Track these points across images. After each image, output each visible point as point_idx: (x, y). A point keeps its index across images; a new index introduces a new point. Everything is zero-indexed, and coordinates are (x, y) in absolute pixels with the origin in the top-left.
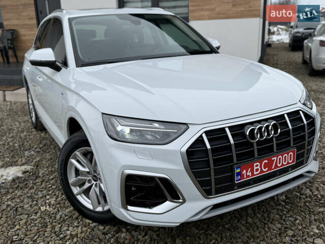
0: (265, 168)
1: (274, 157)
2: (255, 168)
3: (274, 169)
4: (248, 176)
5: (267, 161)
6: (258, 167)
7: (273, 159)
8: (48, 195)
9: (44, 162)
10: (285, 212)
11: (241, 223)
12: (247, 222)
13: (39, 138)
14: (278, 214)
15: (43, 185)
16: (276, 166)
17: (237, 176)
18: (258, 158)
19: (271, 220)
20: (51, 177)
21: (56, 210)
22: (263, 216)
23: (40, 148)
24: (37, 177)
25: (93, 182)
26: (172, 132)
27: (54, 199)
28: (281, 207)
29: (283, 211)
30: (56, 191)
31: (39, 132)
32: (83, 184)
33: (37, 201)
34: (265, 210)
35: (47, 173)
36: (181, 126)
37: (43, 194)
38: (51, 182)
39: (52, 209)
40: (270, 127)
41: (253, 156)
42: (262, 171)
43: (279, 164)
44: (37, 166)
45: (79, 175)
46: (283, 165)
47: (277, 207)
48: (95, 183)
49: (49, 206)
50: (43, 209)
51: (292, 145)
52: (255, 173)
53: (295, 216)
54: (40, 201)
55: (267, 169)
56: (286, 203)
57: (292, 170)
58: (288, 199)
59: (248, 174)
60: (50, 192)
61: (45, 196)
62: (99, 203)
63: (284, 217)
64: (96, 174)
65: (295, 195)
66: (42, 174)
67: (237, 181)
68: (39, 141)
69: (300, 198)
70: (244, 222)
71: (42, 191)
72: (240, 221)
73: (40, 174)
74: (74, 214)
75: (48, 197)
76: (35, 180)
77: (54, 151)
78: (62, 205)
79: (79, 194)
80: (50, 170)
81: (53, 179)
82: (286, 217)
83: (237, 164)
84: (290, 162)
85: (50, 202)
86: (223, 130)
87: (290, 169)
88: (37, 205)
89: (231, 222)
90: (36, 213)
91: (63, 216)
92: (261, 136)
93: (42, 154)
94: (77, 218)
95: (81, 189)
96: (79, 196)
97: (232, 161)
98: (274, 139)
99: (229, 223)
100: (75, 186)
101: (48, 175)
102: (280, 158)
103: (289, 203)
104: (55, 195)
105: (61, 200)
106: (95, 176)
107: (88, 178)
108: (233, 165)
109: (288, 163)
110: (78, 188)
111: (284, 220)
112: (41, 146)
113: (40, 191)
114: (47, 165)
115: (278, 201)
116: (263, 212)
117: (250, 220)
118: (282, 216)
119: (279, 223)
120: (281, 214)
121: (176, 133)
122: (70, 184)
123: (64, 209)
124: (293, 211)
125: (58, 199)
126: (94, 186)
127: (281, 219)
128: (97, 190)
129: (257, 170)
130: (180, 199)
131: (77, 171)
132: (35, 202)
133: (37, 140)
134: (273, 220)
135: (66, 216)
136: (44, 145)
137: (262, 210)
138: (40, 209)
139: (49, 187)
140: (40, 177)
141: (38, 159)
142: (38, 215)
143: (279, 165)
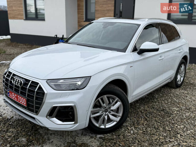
7: (18, 96)
98: (20, 88)
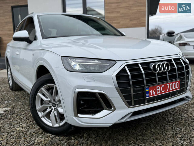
0: (163, 91)
1: (168, 84)
2: (157, 90)
3: (168, 92)
4: (153, 95)
5: (164, 86)
6: (159, 89)
7: (167, 85)
8: (21, 122)
9: (18, 106)
10: (174, 126)
11: (148, 132)
12: (151, 132)
13: (14, 95)
14: (169, 127)
15: (18, 117)
16: (169, 90)
17: (147, 94)
18: (159, 83)
19: (166, 130)
20: (23, 113)
21: (27, 129)
22: (160, 128)
23: (15, 99)
24: (13, 114)
25: (53, 107)
26: (106, 65)
27: (26, 124)
28: (171, 124)
29: (173, 125)
30: (26, 120)
31: (14, 92)
32: (46, 110)
33: (14, 126)
34: (161, 125)
35: (20, 111)
36: (112, 62)
37: (18, 122)
38: (23, 116)
39: (24, 129)
40: (165, 65)
41: (156, 82)
42: (161, 92)
43: (171, 88)
44: (13, 108)
45: (43, 104)
46: (173, 90)
47: (168, 124)
48: (54, 108)
49: (22, 128)
50: (18, 129)
51: (177, 78)
52: (157, 93)
53: (180, 127)
54: (16, 126)
55: (164, 91)
56: (173, 121)
57: (178, 94)
58: (174, 119)
59: (153, 93)
60: (23, 121)
61: (19, 123)
62: (57, 122)
63: (174, 128)
64: (55, 102)
65: (178, 117)
66: (17, 112)
67: (147, 97)
68: (14, 96)
69: (181, 119)
70: (150, 131)
71: (17, 121)
72: (147, 131)
73: (15, 112)
74: (39, 132)
75: (21, 123)
76: (12, 115)
77: (24, 101)
78: (30, 127)
79: (43, 117)
80: (22, 110)
81: (24, 114)
82: (175, 128)
83: (147, 86)
84: (177, 88)
85: (23, 126)
86: (137, 65)
87: (177, 93)
88: (13, 127)
89: (141, 131)
90: (14, 132)
91: (32, 132)
92: (160, 70)
93: (16, 102)
94: (41, 133)
95: (44, 113)
96: (43, 118)
97: (144, 84)
99: (140, 132)
100: (40, 112)
101: (20, 112)
102: (171, 85)
103: (175, 121)
104: (26, 122)
105: (30, 125)
106: (54, 104)
107: (49, 105)
108: (144, 86)
109: (176, 89)
110: (42, 113)
111: (174, 130)
112: (15, 98)
113: (15, 120)
114: (20, 107)
115: (168, 120)
116: (160, 126)
117: (153, 130)
118: (173, 128)
119: (171, 131)
120: (171, 126)
121: (108, 65)
122: (37, 110)
123: (32, 129)
124: (179, 125)
125: (28, 124)
126: (53, 110)
127: (172, 129)
128: (56, 113)
129: (158, 91)
130: (112, 108)
131: (42, 101)
132: (13, 126)
133: (13, 96)
134: (167, 130)
135: (33, 132)
136: (17, 98)
137: (160, 125)
138: (16, 129)
139: (22, 118)
140: (15, 113)
141: (14, 104)
142: (15, 132)
143: (171, 90)
